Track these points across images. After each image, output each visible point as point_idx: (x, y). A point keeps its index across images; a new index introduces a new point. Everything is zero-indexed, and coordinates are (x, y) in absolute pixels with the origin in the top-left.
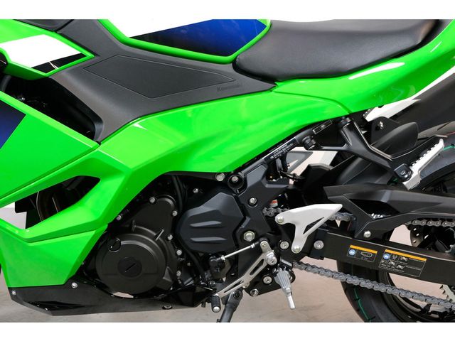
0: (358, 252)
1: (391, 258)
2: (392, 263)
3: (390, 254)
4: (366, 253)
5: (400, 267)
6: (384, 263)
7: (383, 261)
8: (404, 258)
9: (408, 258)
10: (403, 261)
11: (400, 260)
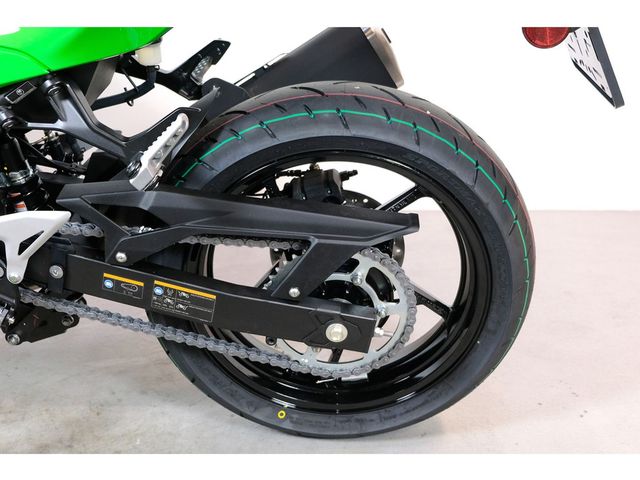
0: (117, 283)
1: (165, 293)
2: (169, 301)
3: (161, 287)
4: (129, 286)
5: (181, 306)
6: (157, 301)
7: (155, 298)
8: (184, 294)
9: (189, 294)
10: (183, 298)
11: (178, 297)
